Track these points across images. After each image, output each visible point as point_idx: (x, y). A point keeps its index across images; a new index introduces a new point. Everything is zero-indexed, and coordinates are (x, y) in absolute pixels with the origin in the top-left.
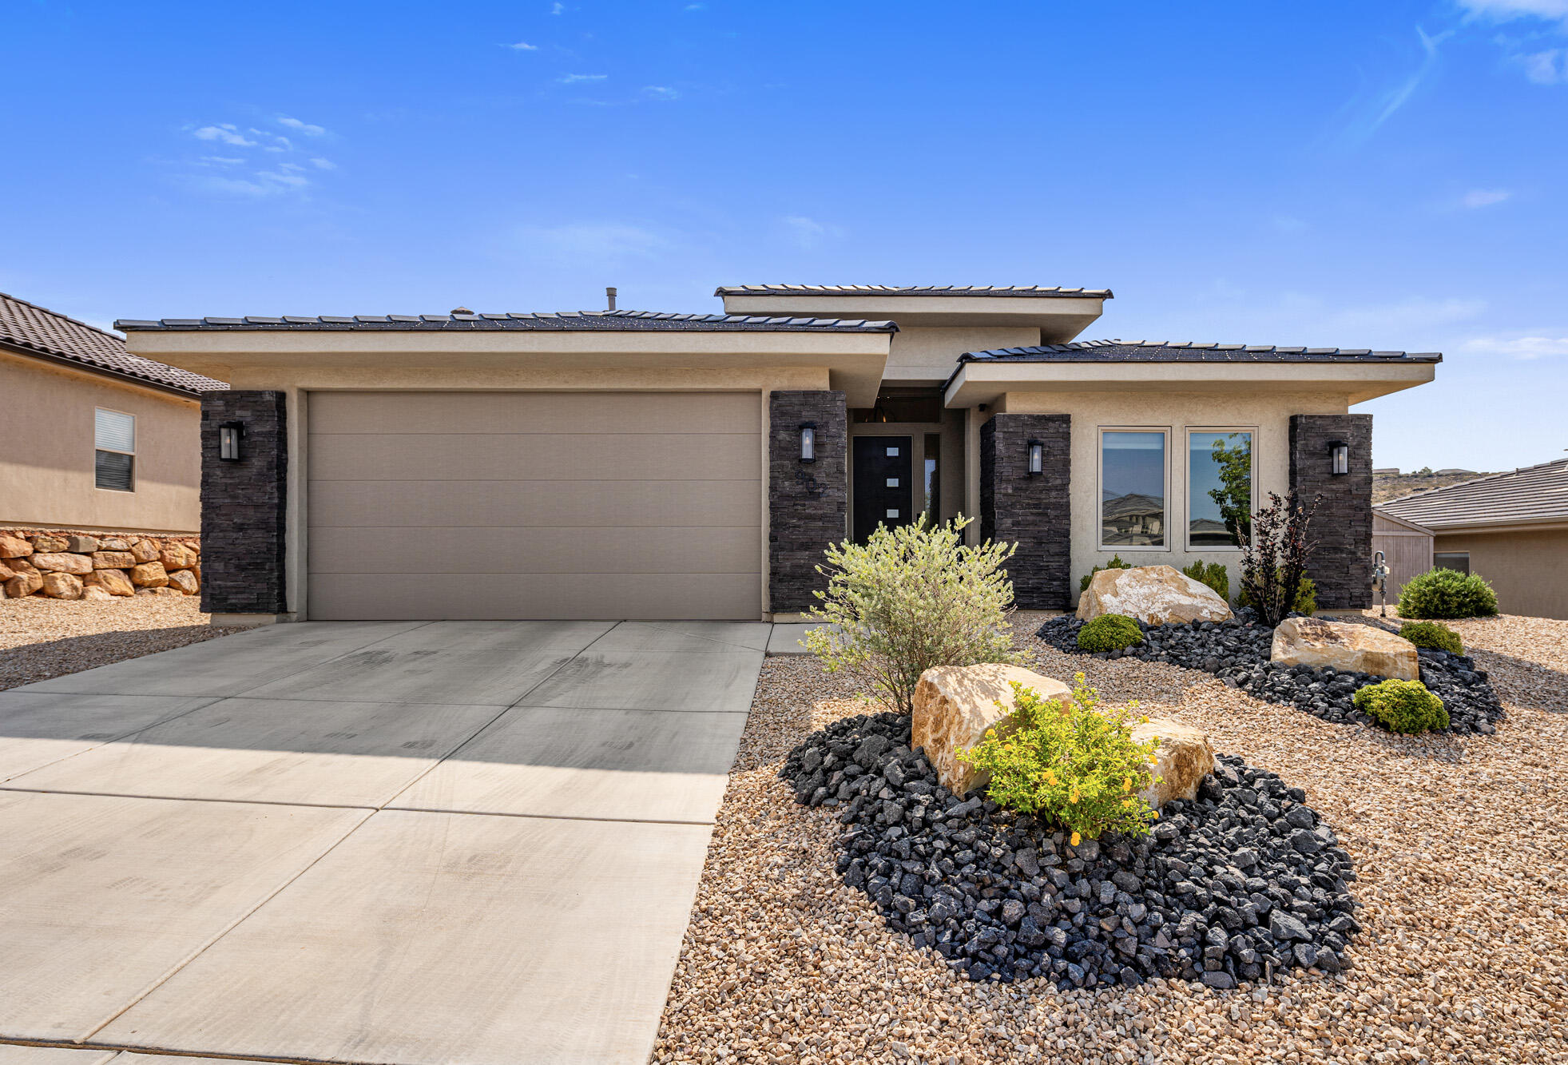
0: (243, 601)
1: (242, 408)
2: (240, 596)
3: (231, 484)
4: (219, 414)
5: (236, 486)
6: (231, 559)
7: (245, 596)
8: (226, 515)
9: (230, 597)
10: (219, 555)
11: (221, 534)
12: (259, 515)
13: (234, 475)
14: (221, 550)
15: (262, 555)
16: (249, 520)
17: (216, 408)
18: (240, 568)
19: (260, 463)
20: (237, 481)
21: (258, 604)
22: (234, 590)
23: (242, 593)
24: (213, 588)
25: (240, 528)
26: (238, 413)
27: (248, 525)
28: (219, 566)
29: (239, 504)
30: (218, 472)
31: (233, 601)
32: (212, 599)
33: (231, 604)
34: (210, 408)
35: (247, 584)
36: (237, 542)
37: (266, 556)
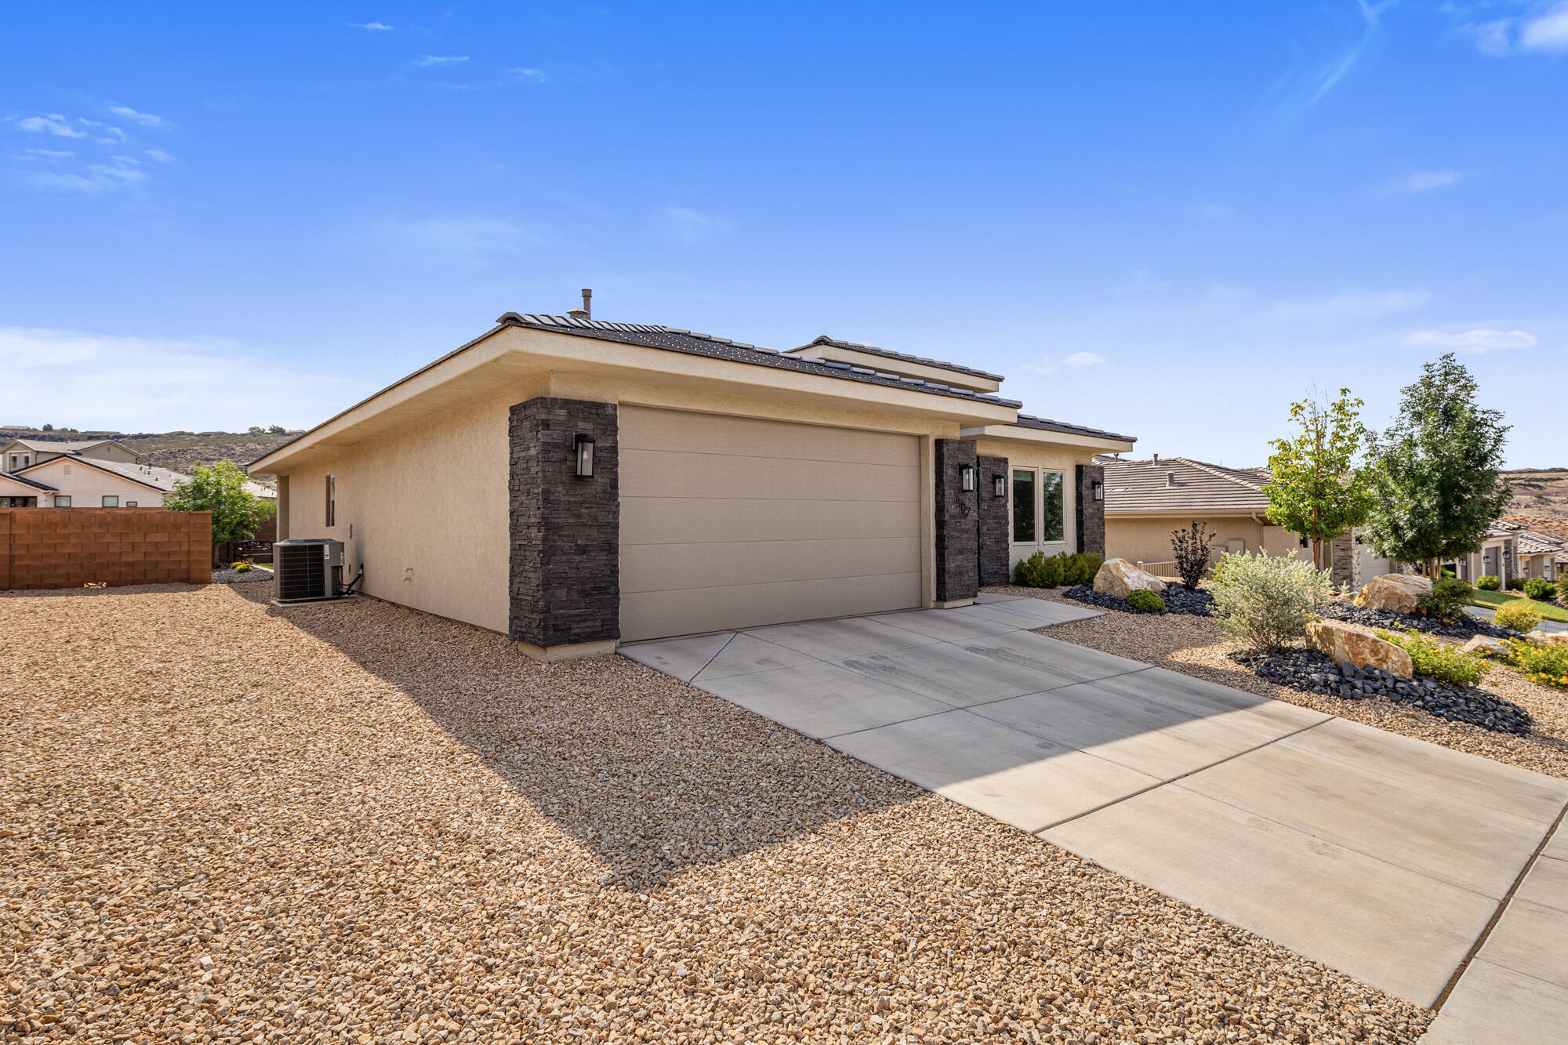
0: (588, 630)
1: (584, 419)
2: (583, 625)
3: (574, 502)
4: (561, 424)
5: (580, 504)
6: (574, 585)
7: (589, 624)
8: (569, 536)
9: (573, 626)
10: (562, 580)
11: (564, 558)
12: (602, 535)
13: (577, 492)
14: (563, 575)
15: (606, 579)
16: (592, 541)
17: (557, 417)
18: (585, 594)
19: (603, 480)
20: (580, 498)
21: (602, 631)
22: (577, 619)
23: (585, 621)
24: (556, 619)
25: (582, 550)
26: (581, 425)
27: (592, 546)
28: (562, 593)
29: (584, 525)
30: (560, 489)
31: (576, 631)
32: (555, 630)
33: (575, 635)
34: (550, 417)
35: (589, 611)
36: (582, 565)
37: (610, 579)
